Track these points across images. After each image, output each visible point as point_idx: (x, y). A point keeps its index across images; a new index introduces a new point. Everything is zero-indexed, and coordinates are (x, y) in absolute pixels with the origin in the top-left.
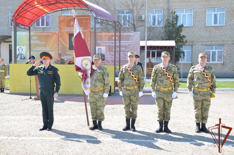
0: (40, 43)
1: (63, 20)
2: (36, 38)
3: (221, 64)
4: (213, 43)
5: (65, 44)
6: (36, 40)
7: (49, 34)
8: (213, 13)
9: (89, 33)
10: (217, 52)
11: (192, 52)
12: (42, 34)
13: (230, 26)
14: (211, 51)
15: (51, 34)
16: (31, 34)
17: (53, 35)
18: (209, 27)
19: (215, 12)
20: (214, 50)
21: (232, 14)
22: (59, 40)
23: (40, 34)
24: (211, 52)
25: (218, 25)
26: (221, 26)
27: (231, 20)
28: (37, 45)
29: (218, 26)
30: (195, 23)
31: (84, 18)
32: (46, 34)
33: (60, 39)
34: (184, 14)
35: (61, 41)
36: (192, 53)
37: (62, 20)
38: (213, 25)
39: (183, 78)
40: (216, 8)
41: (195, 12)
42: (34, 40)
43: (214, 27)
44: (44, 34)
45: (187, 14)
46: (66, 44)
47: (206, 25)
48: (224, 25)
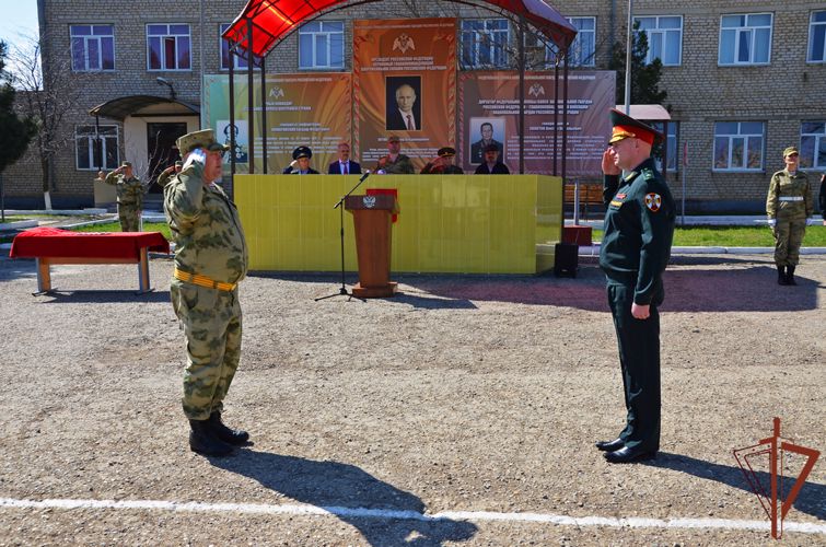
0: (293, 108)
1: (367, 36)
2: (281, 92)
3: (756, 173)
4: (738, 114)
5: (373, 111)
6: (281, 99)
7: (321, 80)
8: (738, 29)
9: (453, 75)
10: (746, 141)
11: (678, 140)
12: (299, 80)
13: (784, 65)
14: (731, 137)
15: (330, 79)
16: (267, 81)
17: (334, 83)
18: (728, 67)
19: (743, 25)
20: (739, 136)
21: (791, 31)
22: (353, 100)
23: (294, 80)
24: (731, 141)
25: (751, 62)
26: (760, 67)
27: (789, 50)
28: (286, 116)
29: (751, 67)
30: (686, 56)
31: (436, 25)
32: (312, 80)
33: (360, 96)
34: (657, 30)
35: (360, 102)
36: (678, 143)
37: (363, 33)
38: (737, 62)
39: (686, 215)
40: (747, 15)
41: (688, 26)
42: (274, 99)
43: (740, 68)
44: (307, 80)
45: (664, 31)
46: (377, 109)
47: (719, 64)
48: (769, 63)
